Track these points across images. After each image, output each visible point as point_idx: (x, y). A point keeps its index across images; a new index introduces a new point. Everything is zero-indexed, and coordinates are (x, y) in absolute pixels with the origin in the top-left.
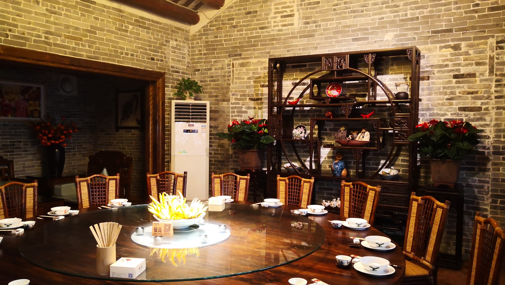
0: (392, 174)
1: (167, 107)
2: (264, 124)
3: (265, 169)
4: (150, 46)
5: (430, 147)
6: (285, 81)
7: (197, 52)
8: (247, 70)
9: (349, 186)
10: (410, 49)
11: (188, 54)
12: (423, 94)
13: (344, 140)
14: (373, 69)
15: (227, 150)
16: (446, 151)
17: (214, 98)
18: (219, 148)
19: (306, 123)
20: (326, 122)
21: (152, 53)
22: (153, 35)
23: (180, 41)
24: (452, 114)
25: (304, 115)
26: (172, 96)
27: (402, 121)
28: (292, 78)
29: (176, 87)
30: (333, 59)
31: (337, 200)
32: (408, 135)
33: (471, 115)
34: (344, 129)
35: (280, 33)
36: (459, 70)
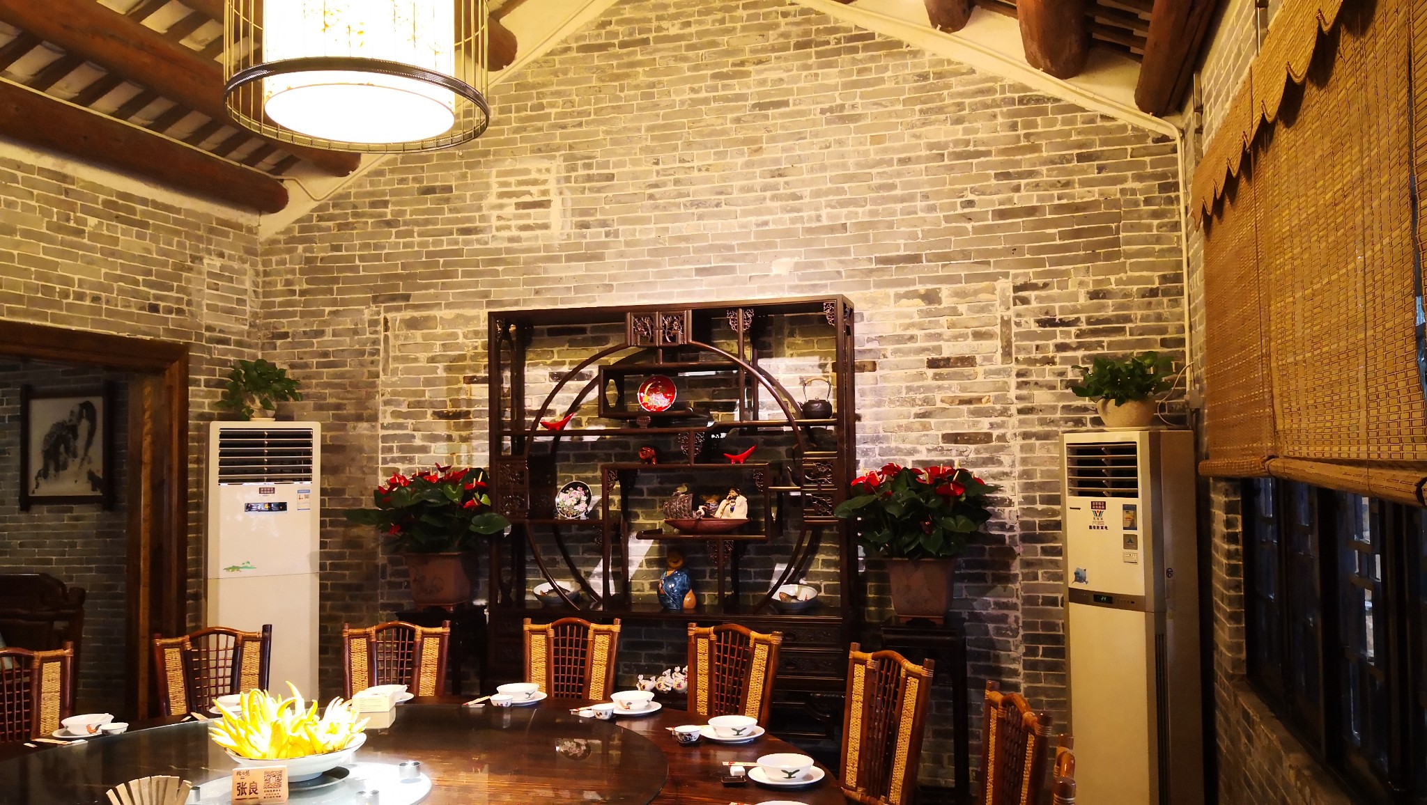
0: (802, 598)
1: (194, 439)
2: (479, 480)
3: (481, 602)
4: (149, 273)
5: (886, 531)
6: (531, 368)
7: (279, 287)
8: (425, 337)
9: (706, 636)
10: (831, 302)
11: (255, 291)
12: (863, 404)
13: (686, 518)
14: (747, 343)
15: (373, 555)
16: (921, 540)
17: (331, 413)
18: (347, 551)
19: (589, 475)
20: (639, 473)
21: (153, 292)
22: (157, 242)
23: (231, 258)
24: (929, 450)
25: (583, 455)
26: (207, 410)
27: (820, 469)
28: (549, 362)
29: (220, 384)
30: (652, 320)
31: (673, 671)
32: (836, 503)
33: (971, 450)
34: (686, 489)
35: (515, 245)
36: (938, 349)
